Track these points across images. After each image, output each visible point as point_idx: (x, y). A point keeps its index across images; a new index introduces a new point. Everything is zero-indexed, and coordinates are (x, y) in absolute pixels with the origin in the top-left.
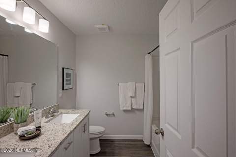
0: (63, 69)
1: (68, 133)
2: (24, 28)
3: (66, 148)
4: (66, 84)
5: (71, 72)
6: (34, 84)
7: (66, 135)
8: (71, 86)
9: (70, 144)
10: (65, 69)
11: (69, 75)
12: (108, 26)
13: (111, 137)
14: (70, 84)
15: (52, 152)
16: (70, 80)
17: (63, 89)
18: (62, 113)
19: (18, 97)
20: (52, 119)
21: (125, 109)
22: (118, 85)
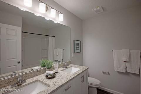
0: (74, 40)
1: (68, 80)
2: (53, 21)
3: (66, 90)
4: (76, 50)
5: (79, 42)
6: (64, 50)
7: (66, 82)
8: (79, 51)
9: (69, 87)
10: (75, 41)
11: (78, 44)
12: (102, 7)
13: (106, 90)
14: (79, 50)
15: (53, 91)
16: (79, 47)
17: (74, 53)
18: (72, 67)
19: (58, 55)
20: (65, 69)
21: (119, 71)
22: (113, 51)
